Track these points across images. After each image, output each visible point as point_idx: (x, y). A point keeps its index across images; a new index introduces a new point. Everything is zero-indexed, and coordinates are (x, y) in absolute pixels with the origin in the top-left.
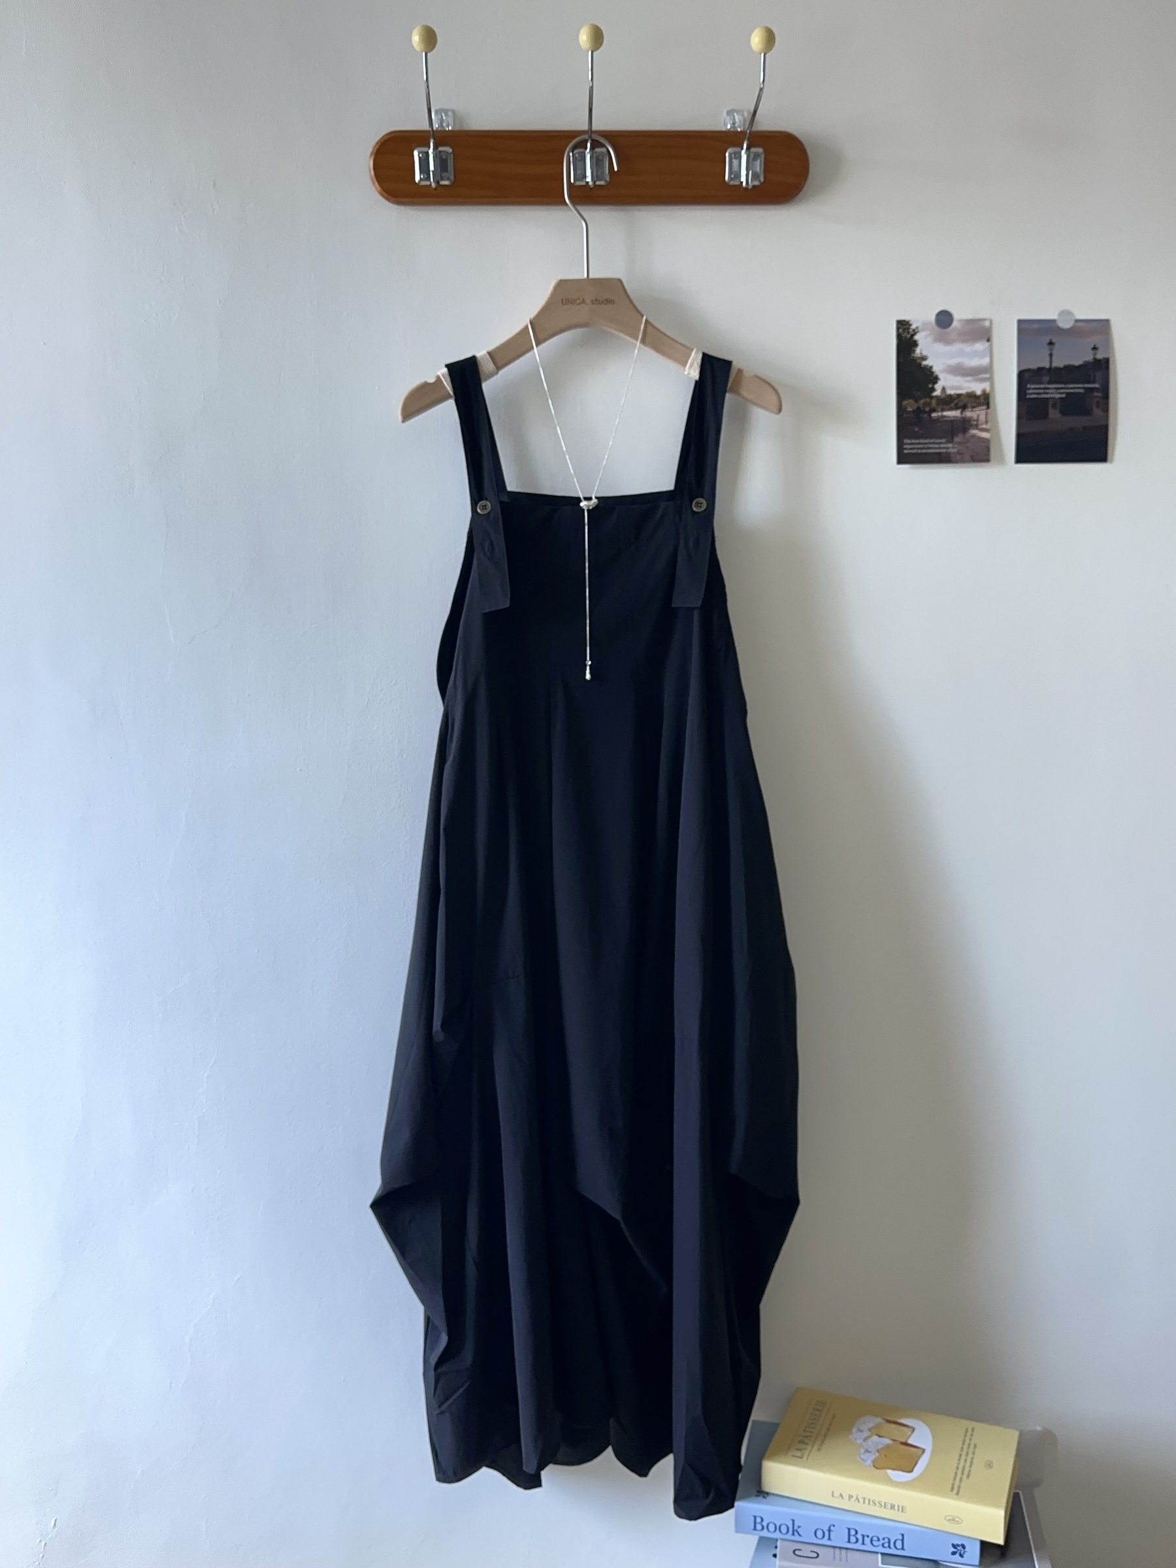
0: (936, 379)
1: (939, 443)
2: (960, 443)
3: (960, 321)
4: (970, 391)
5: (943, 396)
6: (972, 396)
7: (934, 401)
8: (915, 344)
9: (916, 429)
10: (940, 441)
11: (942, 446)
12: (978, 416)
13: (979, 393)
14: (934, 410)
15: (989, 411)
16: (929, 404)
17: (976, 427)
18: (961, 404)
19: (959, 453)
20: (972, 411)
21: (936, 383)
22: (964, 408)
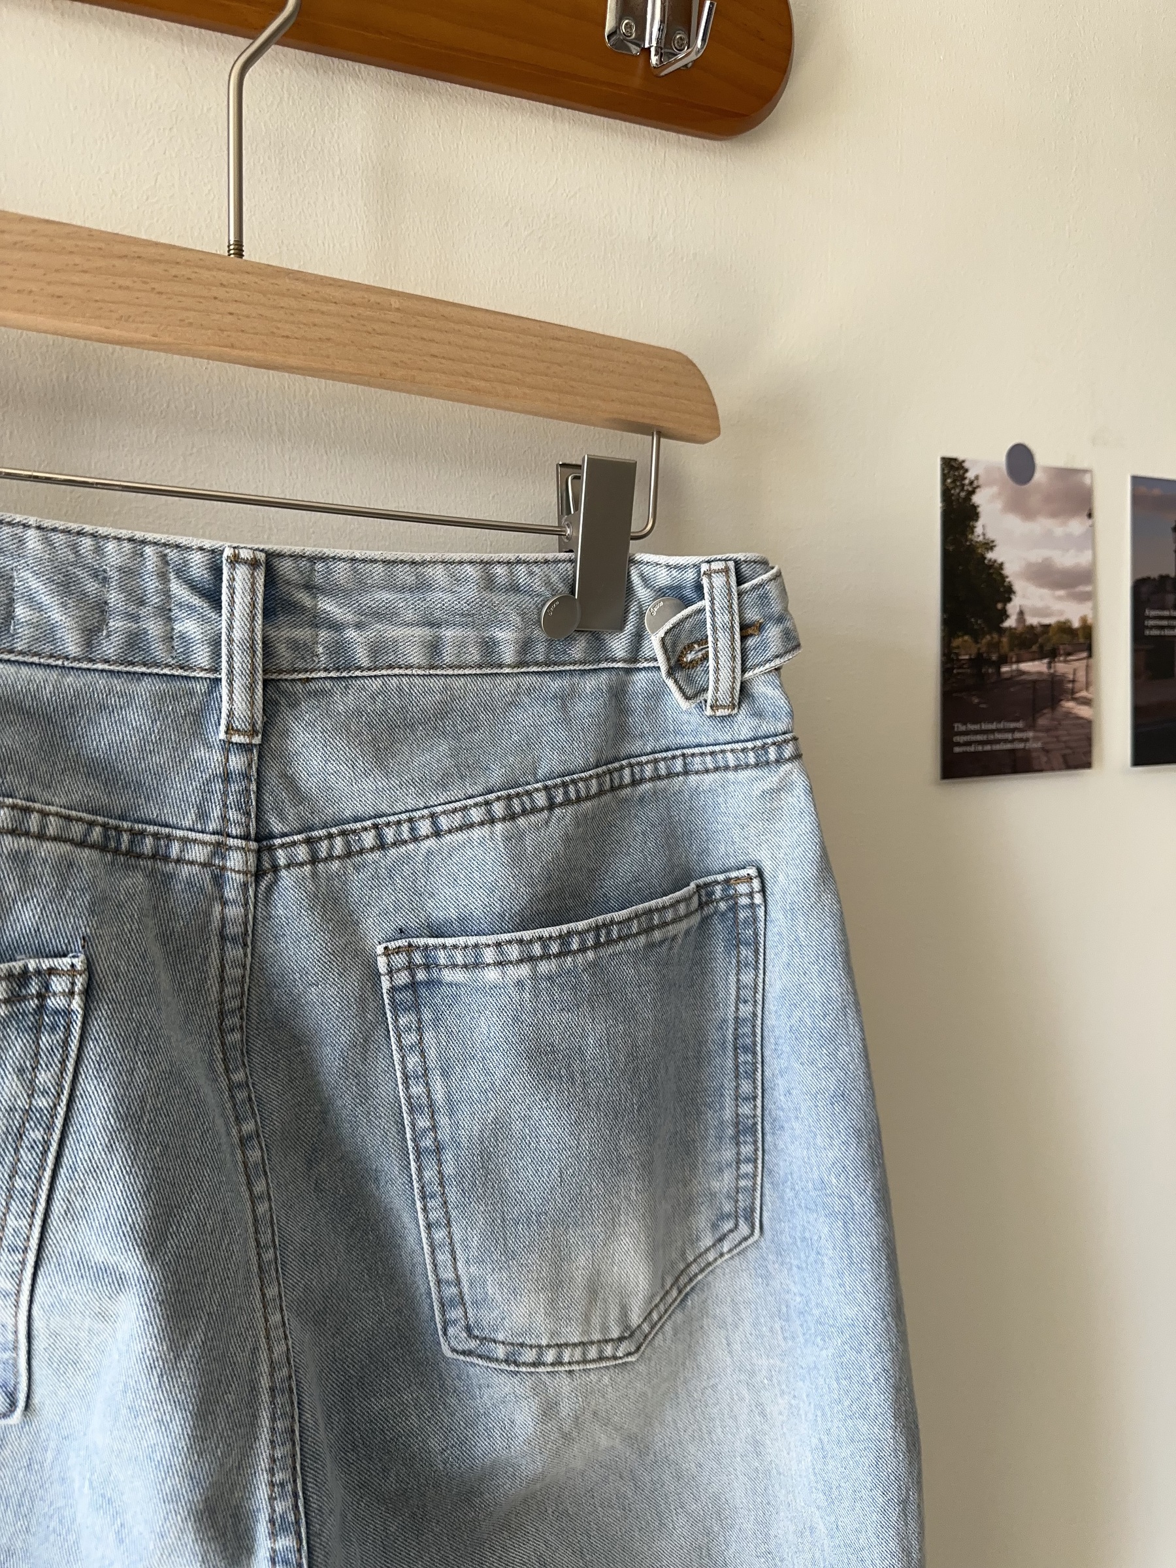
0: (1007, 593)
1: (1013, 730)
2: (1048, 730)
3: (1048, 469)
4: (1062, 619)
5: (1020, 629)
6: (1064, 628)
7: (1005, 640)
8: (972, 513)
9: (976, 701)
10: (1012, 725)
11: (1018, 735)
12: (1075, 671)
13: (1076, 624)
14: (1004, 660)
15: (1092, 661)
16: (996, 646)
17: (1072, 695)
18: (1048, 648)
19: (1046, 751)
20: (1065, 661)
21: (1010, 600)
22: (1052, 655)
